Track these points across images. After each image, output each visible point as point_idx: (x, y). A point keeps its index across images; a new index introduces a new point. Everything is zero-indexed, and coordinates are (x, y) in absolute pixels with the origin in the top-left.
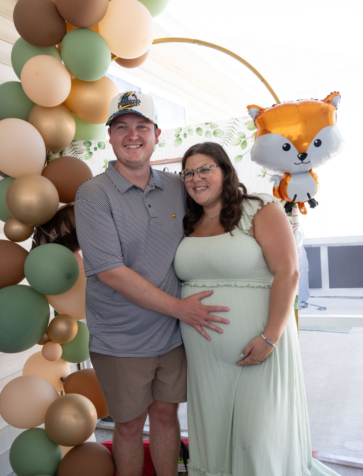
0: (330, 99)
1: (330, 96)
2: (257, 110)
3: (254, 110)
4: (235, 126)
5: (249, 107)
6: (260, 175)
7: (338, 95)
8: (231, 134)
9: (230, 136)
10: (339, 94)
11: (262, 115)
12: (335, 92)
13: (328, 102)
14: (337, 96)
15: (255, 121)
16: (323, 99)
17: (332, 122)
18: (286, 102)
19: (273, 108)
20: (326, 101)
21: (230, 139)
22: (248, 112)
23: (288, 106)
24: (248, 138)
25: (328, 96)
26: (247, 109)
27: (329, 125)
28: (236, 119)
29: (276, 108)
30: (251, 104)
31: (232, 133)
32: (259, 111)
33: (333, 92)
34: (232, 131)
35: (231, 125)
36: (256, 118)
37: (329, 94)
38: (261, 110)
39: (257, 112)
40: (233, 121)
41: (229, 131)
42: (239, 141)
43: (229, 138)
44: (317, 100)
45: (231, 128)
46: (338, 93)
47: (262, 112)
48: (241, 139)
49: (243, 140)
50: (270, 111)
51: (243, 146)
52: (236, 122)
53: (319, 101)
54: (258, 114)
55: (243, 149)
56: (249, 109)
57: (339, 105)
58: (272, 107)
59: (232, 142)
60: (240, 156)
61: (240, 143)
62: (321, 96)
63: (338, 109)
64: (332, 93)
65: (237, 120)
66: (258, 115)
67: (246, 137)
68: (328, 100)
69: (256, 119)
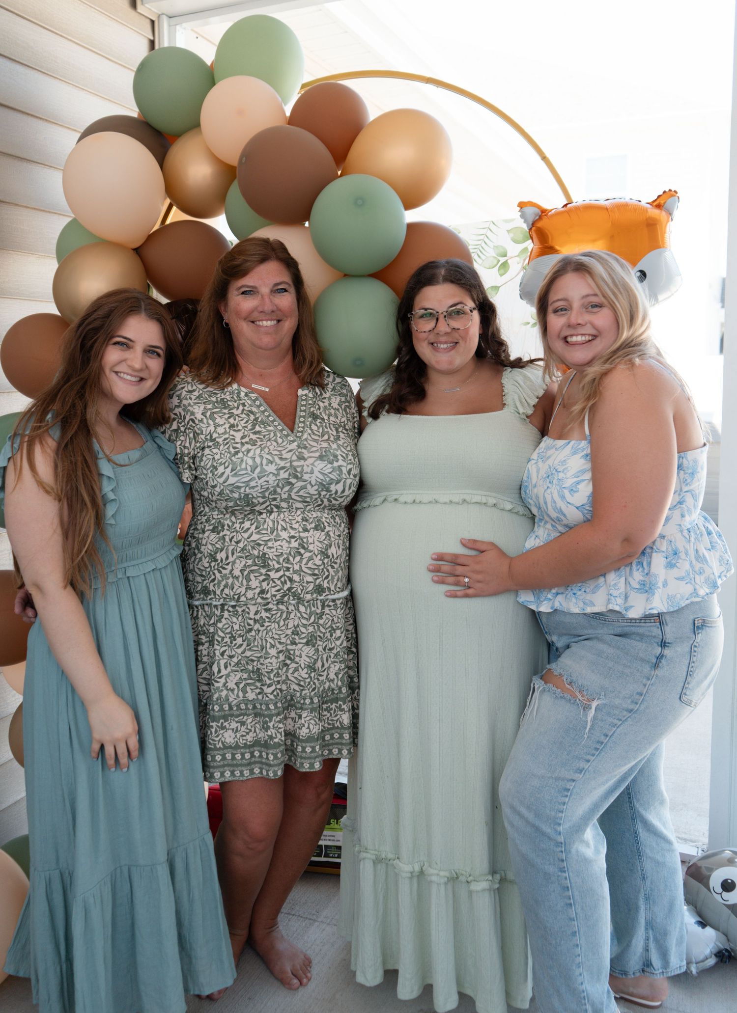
0: (662, 202)
1: (662, 197)
2: (538, 211)
3: (531, 212)
4: (489, 234)
5: (521, 205)
6: (529, 323)
7: (674, 196)
8: (482, 247)
9: (481, 251)
10: (677, 195)
11: (545, 219)
12: (670, 190)
13: (659, 206)
14: (672, 198)
15: (530, 229)
16: (650, 201)
17: (663, 243)
18: (587, 202)
19: (563, 209)
20: (655, 204)
21: (479, 257)
22: (520, 213)
23: (589, 208)
24: (512, 258)
25: (659, 196)
26: (519, 208)
27: (659, 247)
28: (493, 222)
29: (570, 210)
30: (526, 200)
31: (483, 245)
32: (540, 213)
33: (667, 190)
34: (485, 242)
35: (484, 231)
36: (533, 224)
37: (661, 193)
38: (544, 212)
39: (536, 215)
40: (487, 225)
41: (479, 243)
42: (495, 262)
43: (478, 254)
44: (640, 201)
45: (482, 237)
46: (675, 192)
47: (545, 215)
48: (500, 258)
49: (502, 260)
50: (559, 214)
51: (502, 271)
52: (492, 227)
53: (643, 203)
54: (537, 217)
55: (501, 275)
56: (521, 208)
57: (676, 214)
58: (563, 207)
59: (482, 261)
60: (496, 287)
61: (496, 265)
62: (646, 196)
63: (674, 219)
64: (665, 192)
65: (494, 224)
66: (537, 220)
67: (508, 255)
68: (658, 203)
69: (533, 226)
